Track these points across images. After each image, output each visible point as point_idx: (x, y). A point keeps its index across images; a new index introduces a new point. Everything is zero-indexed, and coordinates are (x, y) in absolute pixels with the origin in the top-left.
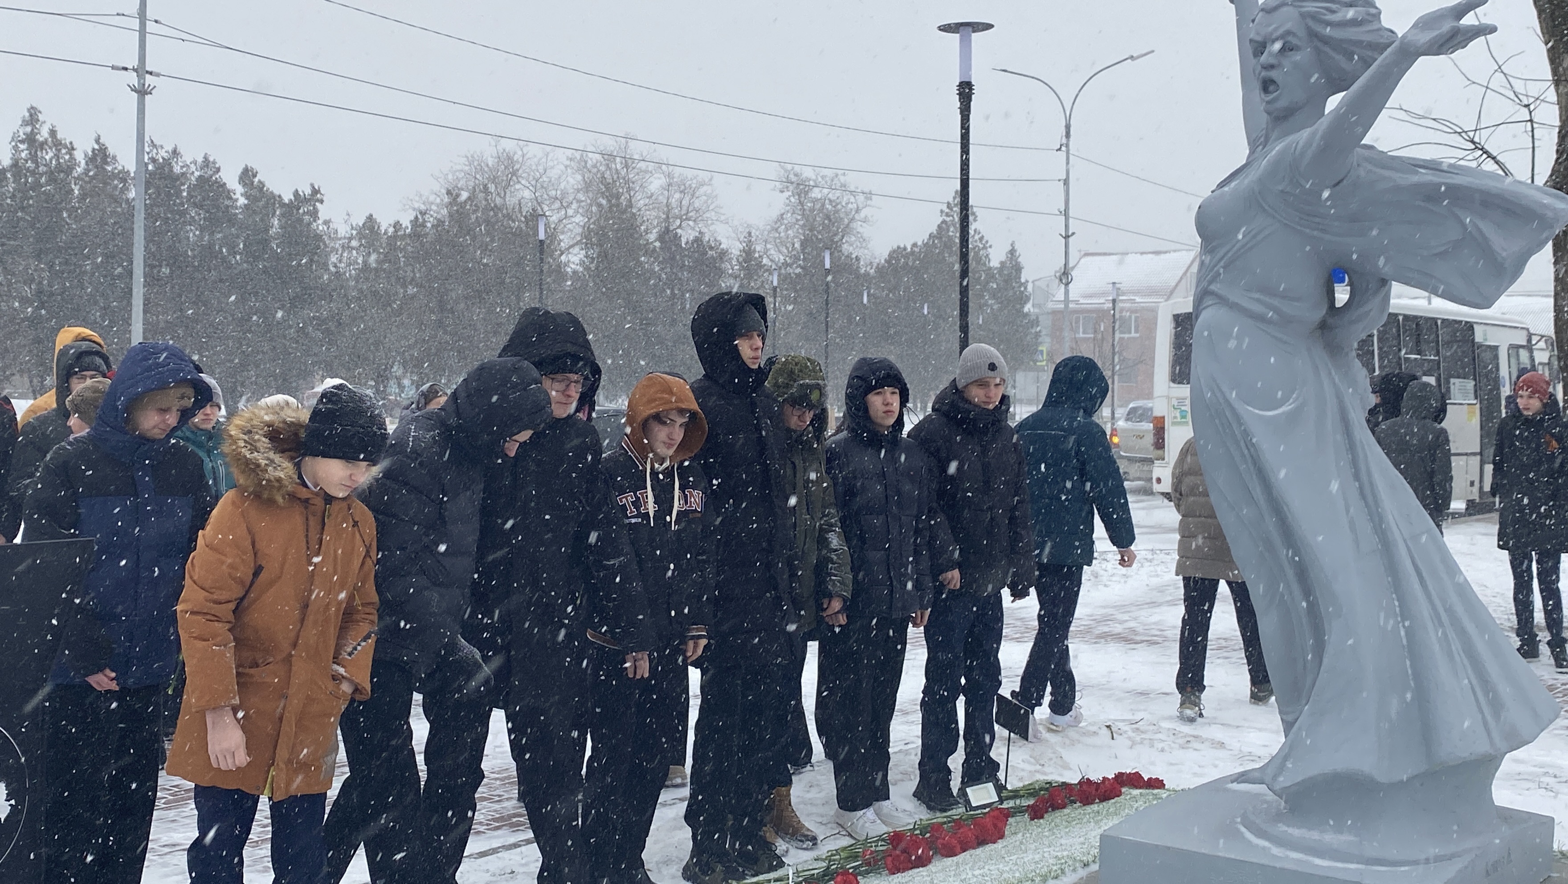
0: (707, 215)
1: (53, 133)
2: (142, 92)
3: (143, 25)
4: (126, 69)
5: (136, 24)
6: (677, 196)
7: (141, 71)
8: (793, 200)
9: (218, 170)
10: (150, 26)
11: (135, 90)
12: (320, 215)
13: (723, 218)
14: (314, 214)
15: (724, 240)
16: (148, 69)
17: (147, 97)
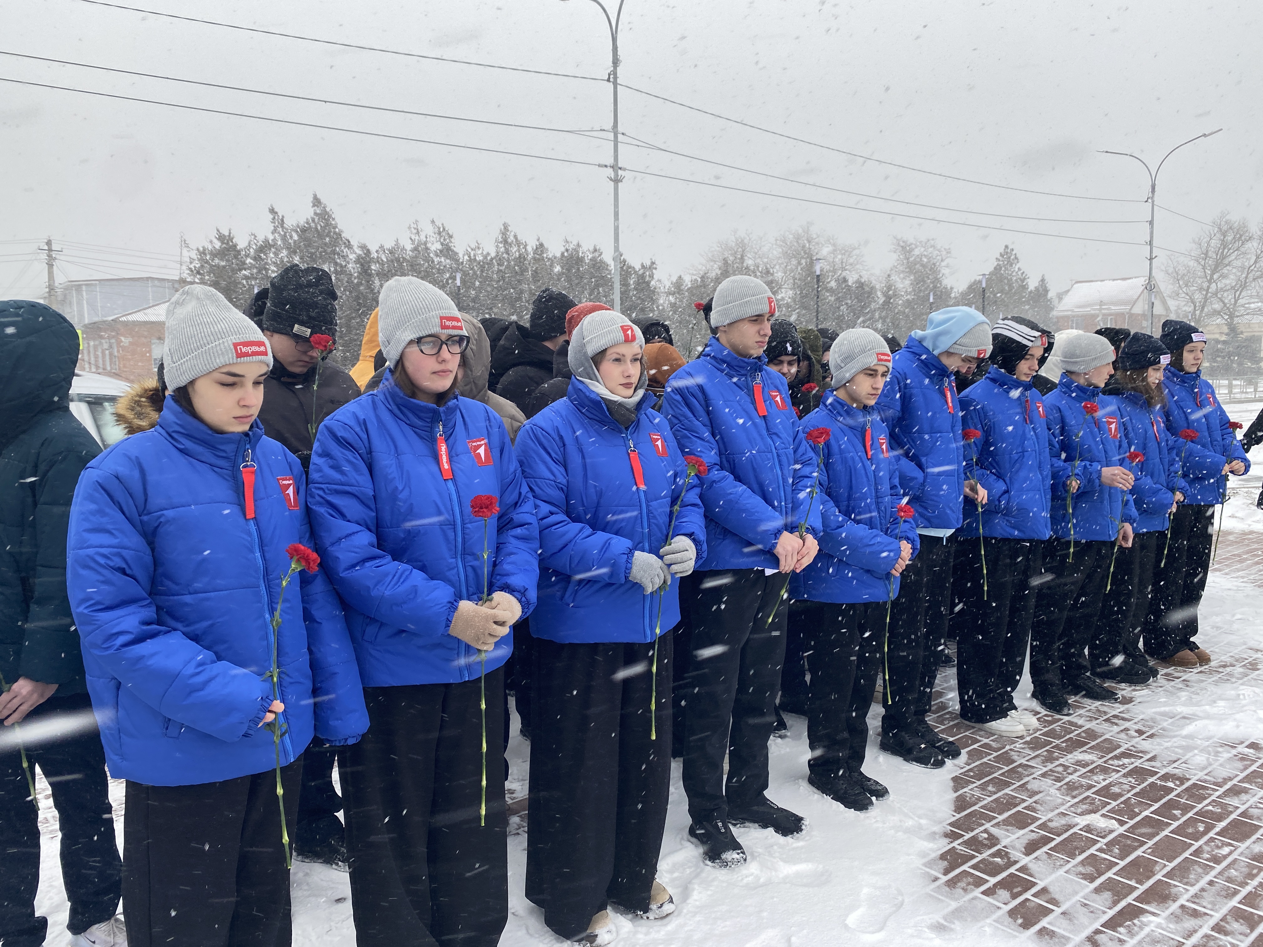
0: (858, 266)
1: (515, 236)
2: (617, 181)
3: (616, 137)
4: (606, 166)
5: (611, 136)
6: (840, 257)
7: (615, 167)
8: (901, 257)
9: (602, 253)
10: (620, 137)
11: (611, 180)
12: (655, 276)
13: (866, 268)
14: (652, 276)
15: (874, 282)
16: (620, 166)
17: (620, 184)
